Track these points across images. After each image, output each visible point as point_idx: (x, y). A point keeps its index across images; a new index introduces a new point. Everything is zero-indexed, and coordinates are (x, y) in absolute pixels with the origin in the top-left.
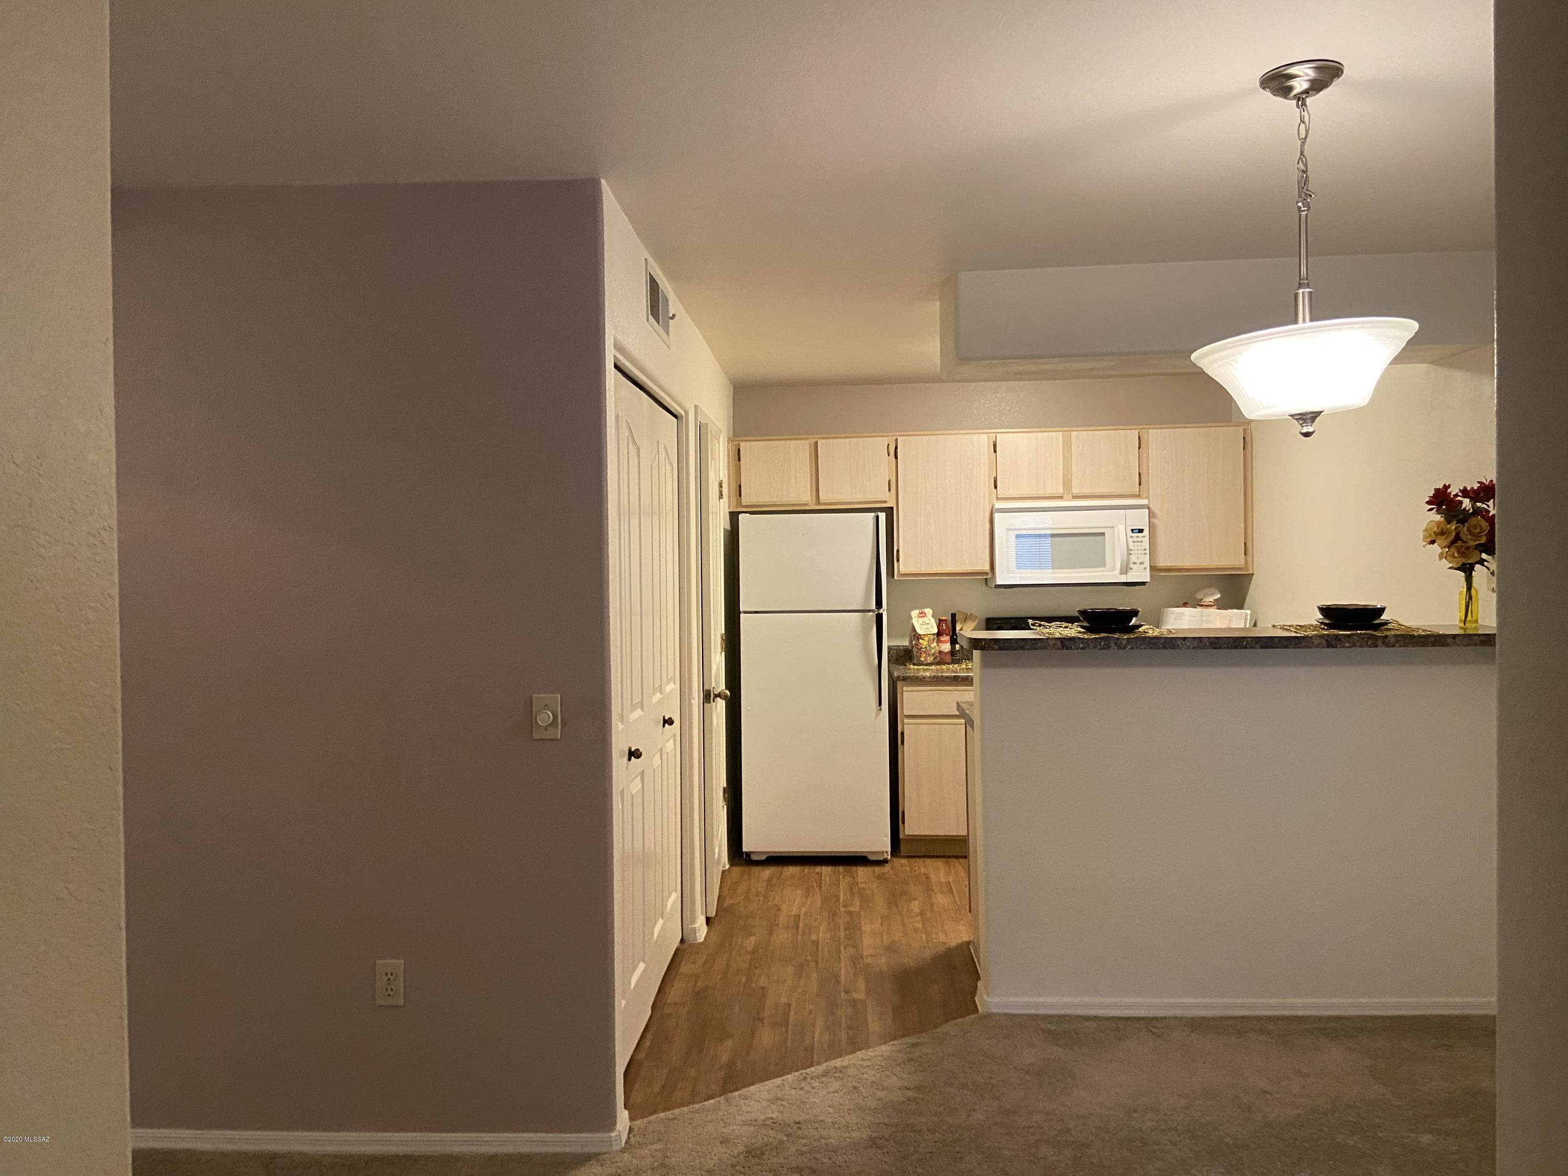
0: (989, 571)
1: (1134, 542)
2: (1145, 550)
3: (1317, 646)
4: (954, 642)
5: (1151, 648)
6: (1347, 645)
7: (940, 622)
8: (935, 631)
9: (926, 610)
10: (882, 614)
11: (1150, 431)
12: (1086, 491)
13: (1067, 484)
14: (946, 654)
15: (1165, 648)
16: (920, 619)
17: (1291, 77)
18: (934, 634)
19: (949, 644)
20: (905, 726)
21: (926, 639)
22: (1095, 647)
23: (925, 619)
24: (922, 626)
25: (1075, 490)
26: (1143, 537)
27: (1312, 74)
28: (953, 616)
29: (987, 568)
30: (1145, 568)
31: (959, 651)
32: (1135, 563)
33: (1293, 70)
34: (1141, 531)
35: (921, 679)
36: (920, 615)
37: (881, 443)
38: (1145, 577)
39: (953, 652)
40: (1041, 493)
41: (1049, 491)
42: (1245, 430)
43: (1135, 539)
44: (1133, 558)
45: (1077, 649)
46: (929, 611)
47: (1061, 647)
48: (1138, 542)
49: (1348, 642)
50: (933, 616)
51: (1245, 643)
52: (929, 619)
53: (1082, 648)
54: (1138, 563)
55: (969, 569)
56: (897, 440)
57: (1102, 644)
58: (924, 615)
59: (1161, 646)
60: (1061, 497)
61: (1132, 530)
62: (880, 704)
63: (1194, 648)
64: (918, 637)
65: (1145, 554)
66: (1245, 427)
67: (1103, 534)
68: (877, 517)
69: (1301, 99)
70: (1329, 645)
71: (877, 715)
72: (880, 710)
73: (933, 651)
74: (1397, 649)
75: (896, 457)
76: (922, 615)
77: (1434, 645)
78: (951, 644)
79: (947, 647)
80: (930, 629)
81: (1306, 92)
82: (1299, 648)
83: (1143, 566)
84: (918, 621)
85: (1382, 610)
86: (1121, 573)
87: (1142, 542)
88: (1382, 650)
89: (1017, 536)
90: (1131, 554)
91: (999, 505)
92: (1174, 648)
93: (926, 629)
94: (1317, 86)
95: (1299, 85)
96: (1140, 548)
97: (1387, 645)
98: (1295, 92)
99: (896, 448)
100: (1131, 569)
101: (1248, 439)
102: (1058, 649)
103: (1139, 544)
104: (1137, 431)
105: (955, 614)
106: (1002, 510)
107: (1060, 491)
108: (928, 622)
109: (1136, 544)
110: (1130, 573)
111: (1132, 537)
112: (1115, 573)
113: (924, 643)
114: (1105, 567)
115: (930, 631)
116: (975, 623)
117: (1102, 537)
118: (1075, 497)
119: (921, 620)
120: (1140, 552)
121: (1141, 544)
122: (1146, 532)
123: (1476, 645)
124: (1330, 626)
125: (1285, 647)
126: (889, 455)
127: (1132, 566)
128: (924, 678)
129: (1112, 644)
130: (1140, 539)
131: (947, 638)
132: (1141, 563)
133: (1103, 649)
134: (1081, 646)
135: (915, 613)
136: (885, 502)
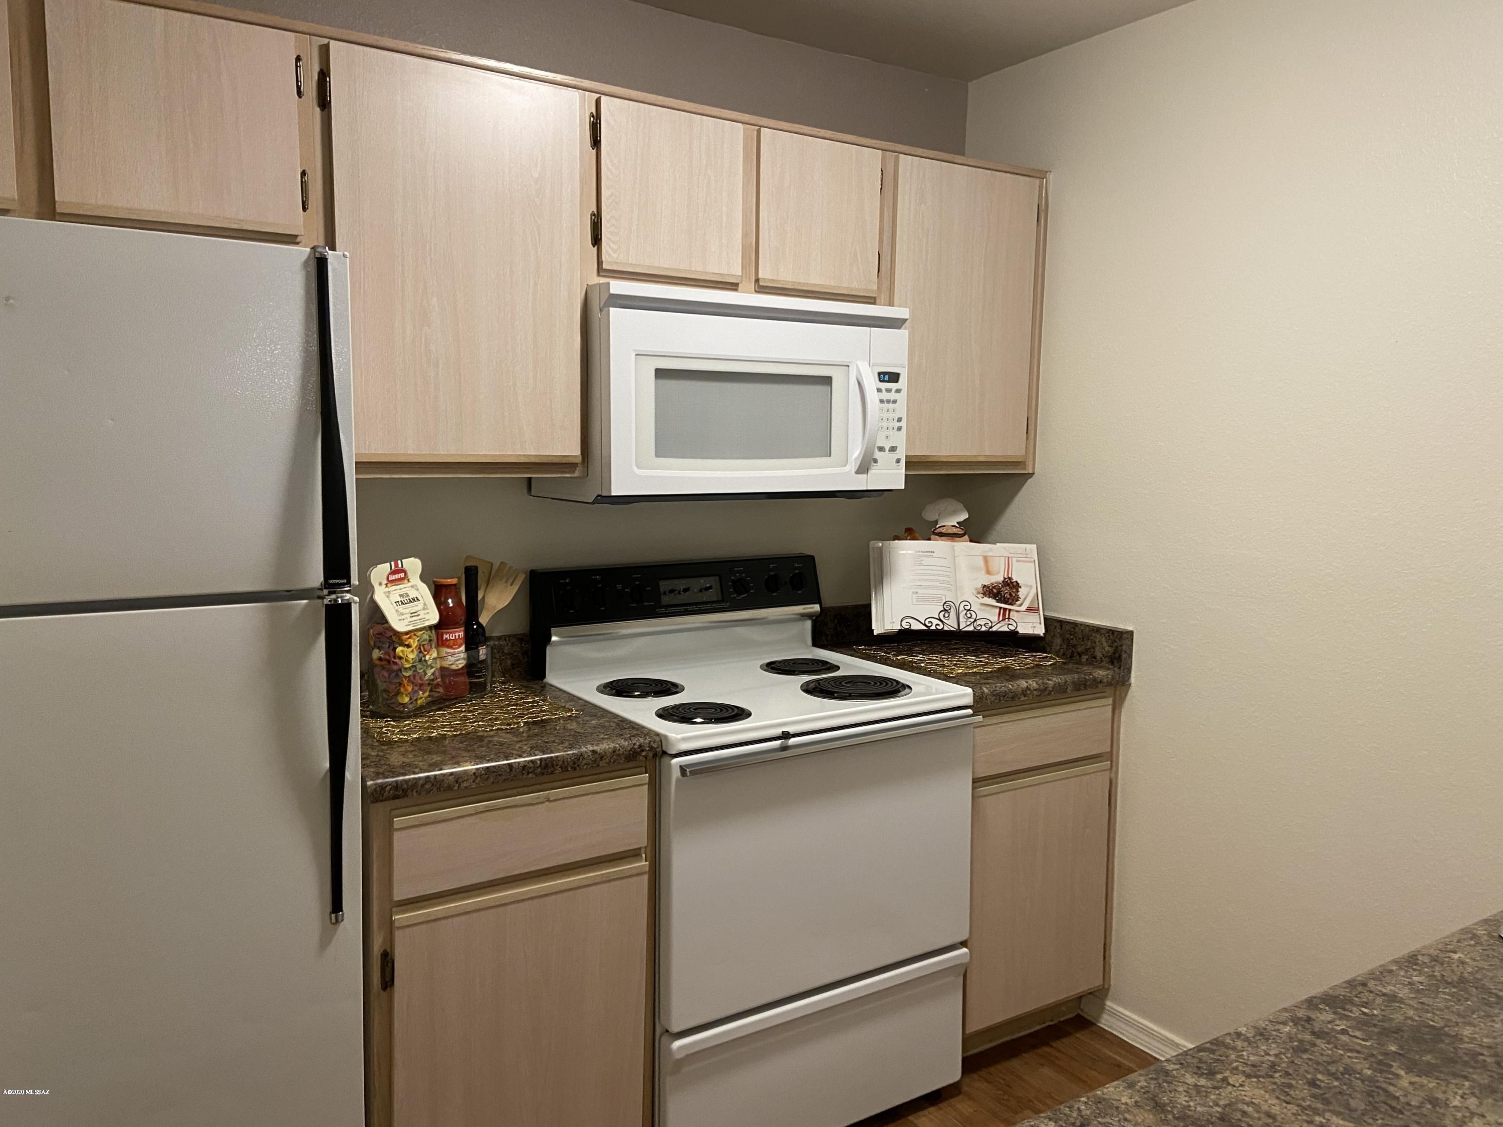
0: (579, 460)
1: (883, 401)
2: (900, 420)
4: (474, 639)
7: (439, 592)
8: (433, 617)
9: (408, 562)
11: (899, 157)
12: (786, 276)
13: (751, 256)
14: (456, 673)
16: (393, 589)
18: (430, 628)
19: (464, 646)
20: (398, 934)
21: (414, 643)
23: (404, 588)
24: (401, 608)
25: (767, 272)
26: (898, 391)
28: (471, 574)
29: (571, 448)
30: (898, 461)
31: (483, 661)
32: (881, 449)
34: (896, 378)
36: (392, 578)
38: (896, 478)
39: (472, 668)
40: (698, 269)
41: (715, 268)
43: (885, 396)
44: (880, 439)
46: (413, 565)
48: (888, 401)
50: (423, 578)
52: (415, 588)
54: (887, 449)
55: (529, 453)
56: (325, 51)
58: (402, 575)
60: (737, 284)
61: (881, 375)
62: (337, 905)
64: (395, 638)
65: (899, 429)
66: (1039, 182)
67: (827, 381)
71: (325, 941)
73: (429, 671)
75: (324, 103)
76: (398, 576)
78: (467, 649)
79: (457, 658)
80: (422, 613)
83: (895, 456)
84: (388, 594)
86: (860, 470)
87: (895, 402)
89: (660, 373)
91: (618, 287)
93: (411, 614)
96: (891, 415)
99: (324, 77)
100: (876, 461)
101: (1044, 204)
103: (891, 405)
104: (877, 153)
105: (475, 566)
107: (733, 268)
108: (413, 594)
109: (886, 405)
110: (873, 471)
111: (879, 390)
112: (848, 468)
113: (407, 654)
114: (829, 455)
115: (423, 620)
116: (515, 588)
117: (824, 388)
118: (762, 289)
119: (396, 592)
120: (891, 425)
121: (894, 406)
122: (904, 381)
126: (299, 93)
127: (878, 455)
130: (892, 396)
131: (460, 633)
132: (893, 449)
135: (379, 573)
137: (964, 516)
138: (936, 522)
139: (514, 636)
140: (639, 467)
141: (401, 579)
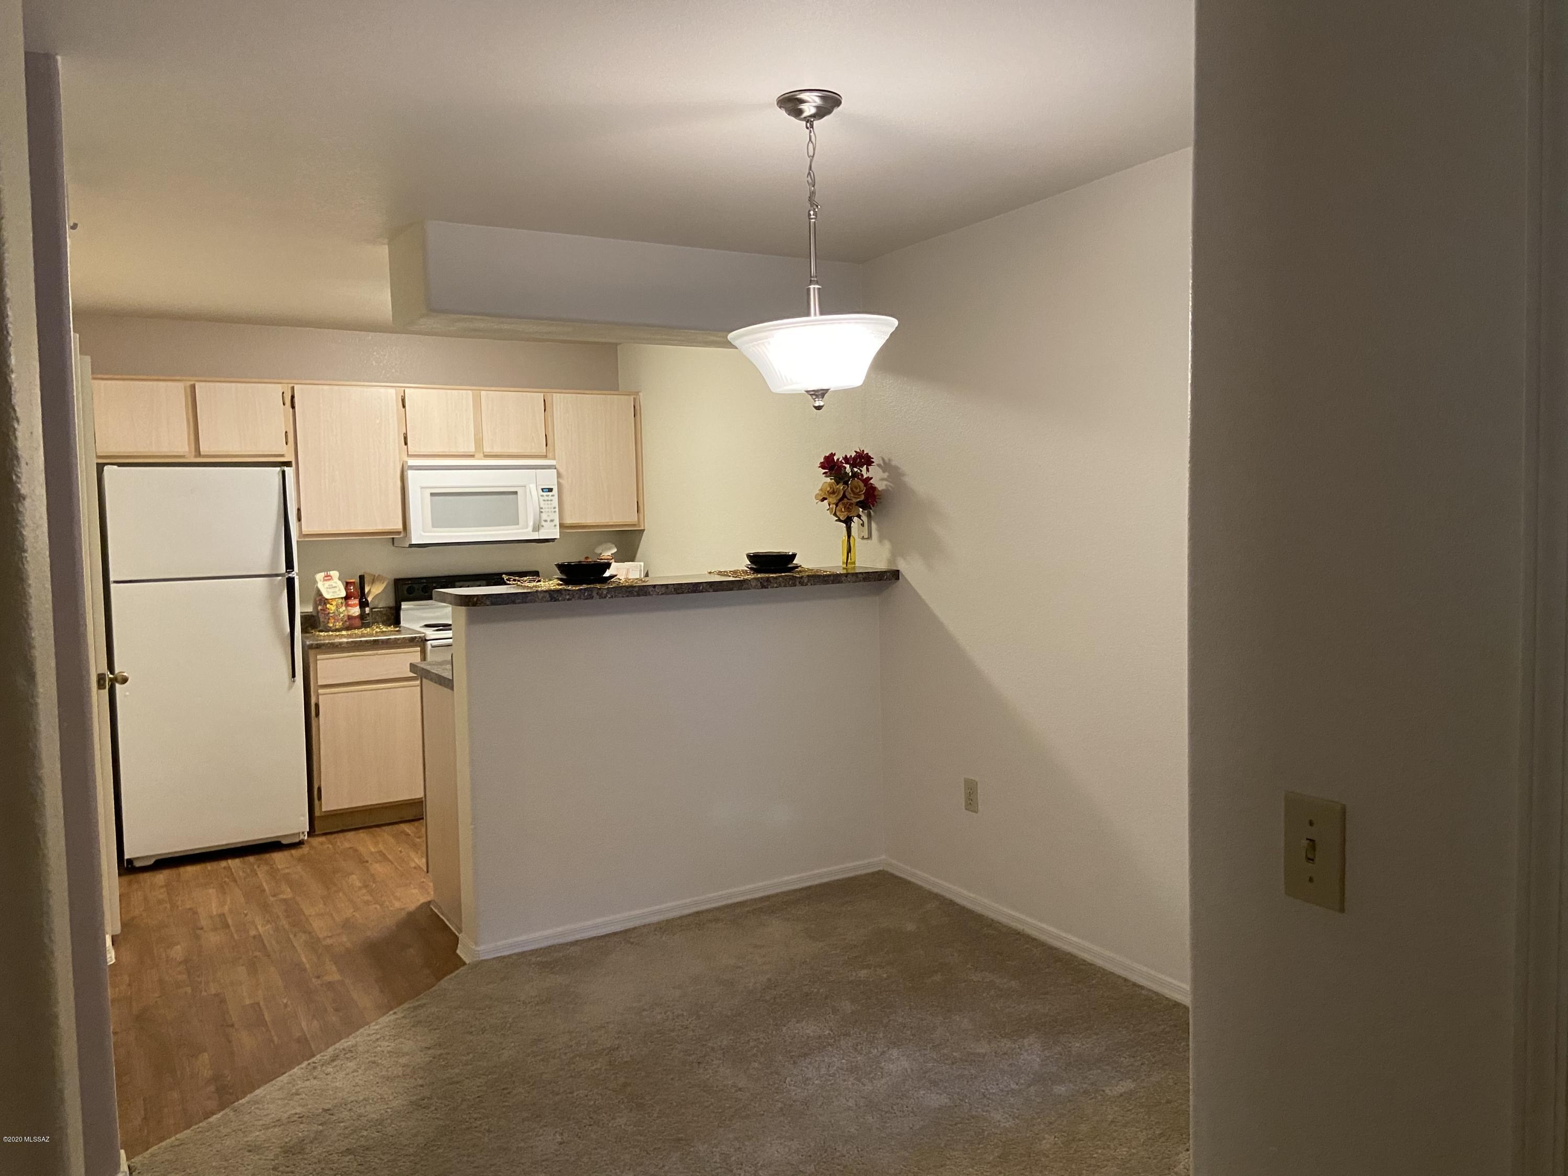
0: (402, 530)
1: (544, 500)
2: (555, 508)
3: (755, 588)
4: (363, 604)
5: (628, 596)
6: (775, 585)
7: (347, 585)
8: (343, 594)
9: (332, 573)
10: (293, 578)
11: (554, 394)
12: (497, 450)
13: (479, 442)
14: (355, 618)
15: (638, 595)
16: (325, 582)
17: (802, 101)
18: (342, 598)
19: (358, 607)
20: (320, 697)
21: (334, 603)
22: (579, 598)
23: (331, 582)
24: (329, 590)
25: (487, 449)
26: (553, 496)
27: (818, 101)
28: (362, 578)
29: (399, 526)
30: (555, 526)
31: (368, 614)
32: (546, 521)
33: (803, 96)
34: (550, 490)
35: (337, 646)
36: (326, 578)
37: (274, 392)
38: (555, 533)
39: (362, 616)
40: (453, 451)
41: (462, 450)
42: (634, 399)
43: (546, 498)
44: (544, 516)
45: (564, 600)
46: (335, 574)
47: (549, 599)
48: (548, 500)
49: (776, 583)
50: (339, 579)
51: (701, 588)
52: (336, 583)
53: (569, 600)
54: (549, 521)
55: (381, 528)
56: (293, 388)
57: (586, 594)
58: (330, 578)
59: (635, 594)
60: (472, 456)
61: (542, 489)
62: (294, 676)
63: (662, 594)
64: (325, 601)
65: (555, 512)
66: (635, 396)
67: (516, 493)
68: (284, 472)
69: (809, 121)
70: (763, 587)
71: (290, 688)
72: (294, 681)
73: (342, 615)
74: (809, 588)
75: (293, 407)
76: (328, 578)
77: (833, 583)
78: (360, 608)
79: (356, 611)
80: (338, 592)
81: (814, 116)
82: (741, 589)
83: (553, 524)
84: (324, 585)
85: (794, 556)
86: (534, 530)
87: (551, 500)
88: (799, 588)
89: (432, 494)
90: (542, 512)
91: (412, 462)
92: (646, 595)
93: (333, 592)
94: (821, 113)
95: (809, 110)
96: (550, 506)
97: (802, 584)
98: (805, 114)
99: (293, 397)
100: (543, 526)
101: (638, 407)
102: (548, 601)
103: (549, 502)
104: (542, 395)
105: (364, 576)
106: (415, 468)
107: (472, 449)
108: (334, 585)
109: (546, 502)
110: (542, 530)
111: (542, 496)
112: (528, 530)
113: (332, 608)
114: (518, 524)
115: (338, 595)
116: (384, 585)
117: (514, 496)
118: (487, 456)
119: (327, 584)
120: (550, 510)
121: (551, 502)
122: (555, 491)
123: (860, 581)
124: (756, 571)
125: (731, 589)
126: (284, 404)
127: (543, 523)
128: (341, 643)
129: (594, 594)
130: (550, 498)
131: (356, 601)
132: (552, 521)
133: (587, 599)
134: (568, 597)
135: (320, 576)
136: (282, 456)
137: (615, 550)
138: (601, 554)
139: (389, 607)
140: (424, 532)
141: (330, 579)
